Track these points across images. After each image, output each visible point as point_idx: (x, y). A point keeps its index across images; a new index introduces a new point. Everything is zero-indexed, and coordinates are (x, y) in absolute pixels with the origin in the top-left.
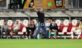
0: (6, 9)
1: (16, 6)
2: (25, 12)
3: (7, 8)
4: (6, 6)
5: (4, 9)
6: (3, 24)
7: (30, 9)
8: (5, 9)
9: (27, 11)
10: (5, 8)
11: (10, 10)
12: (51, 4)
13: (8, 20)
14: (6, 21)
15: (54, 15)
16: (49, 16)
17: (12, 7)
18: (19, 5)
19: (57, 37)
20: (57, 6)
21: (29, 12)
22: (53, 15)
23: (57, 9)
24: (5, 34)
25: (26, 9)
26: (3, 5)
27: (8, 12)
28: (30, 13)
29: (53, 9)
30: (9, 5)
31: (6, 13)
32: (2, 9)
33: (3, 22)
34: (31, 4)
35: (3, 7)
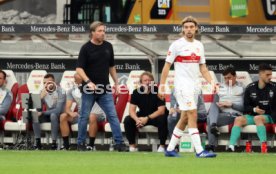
0: (55, 26)
1: (97, 12)
2: (137, 36)
3: (59, 18)
4: (54, 12)
5: (47, 26)
6: (42, 86)
7: (158, 26)
8: (52, 26)
9: (142, 32)
10: (49, 20)
11: (74, 29)
12: (243, 7)
13: (63, 71)
14: (55, 74)
15: (257, 50)
16: (238, 58)
17: (80, 17)
18: (108, 10)
19: (270, 143)
20: (271, 12)
21: (153, 36)
22: (253, 53)
23: (269, 26)
24: (49, 132)
25: (141, 26)
26: (42, 9)
27: (63, 36)
28: (158, 42)
29: (253, 27)
30: (67, 6)
31: (56, 43)
32: (38, 26)
33: (42, 79)
34: (160, 6)
35: (43, 16)
